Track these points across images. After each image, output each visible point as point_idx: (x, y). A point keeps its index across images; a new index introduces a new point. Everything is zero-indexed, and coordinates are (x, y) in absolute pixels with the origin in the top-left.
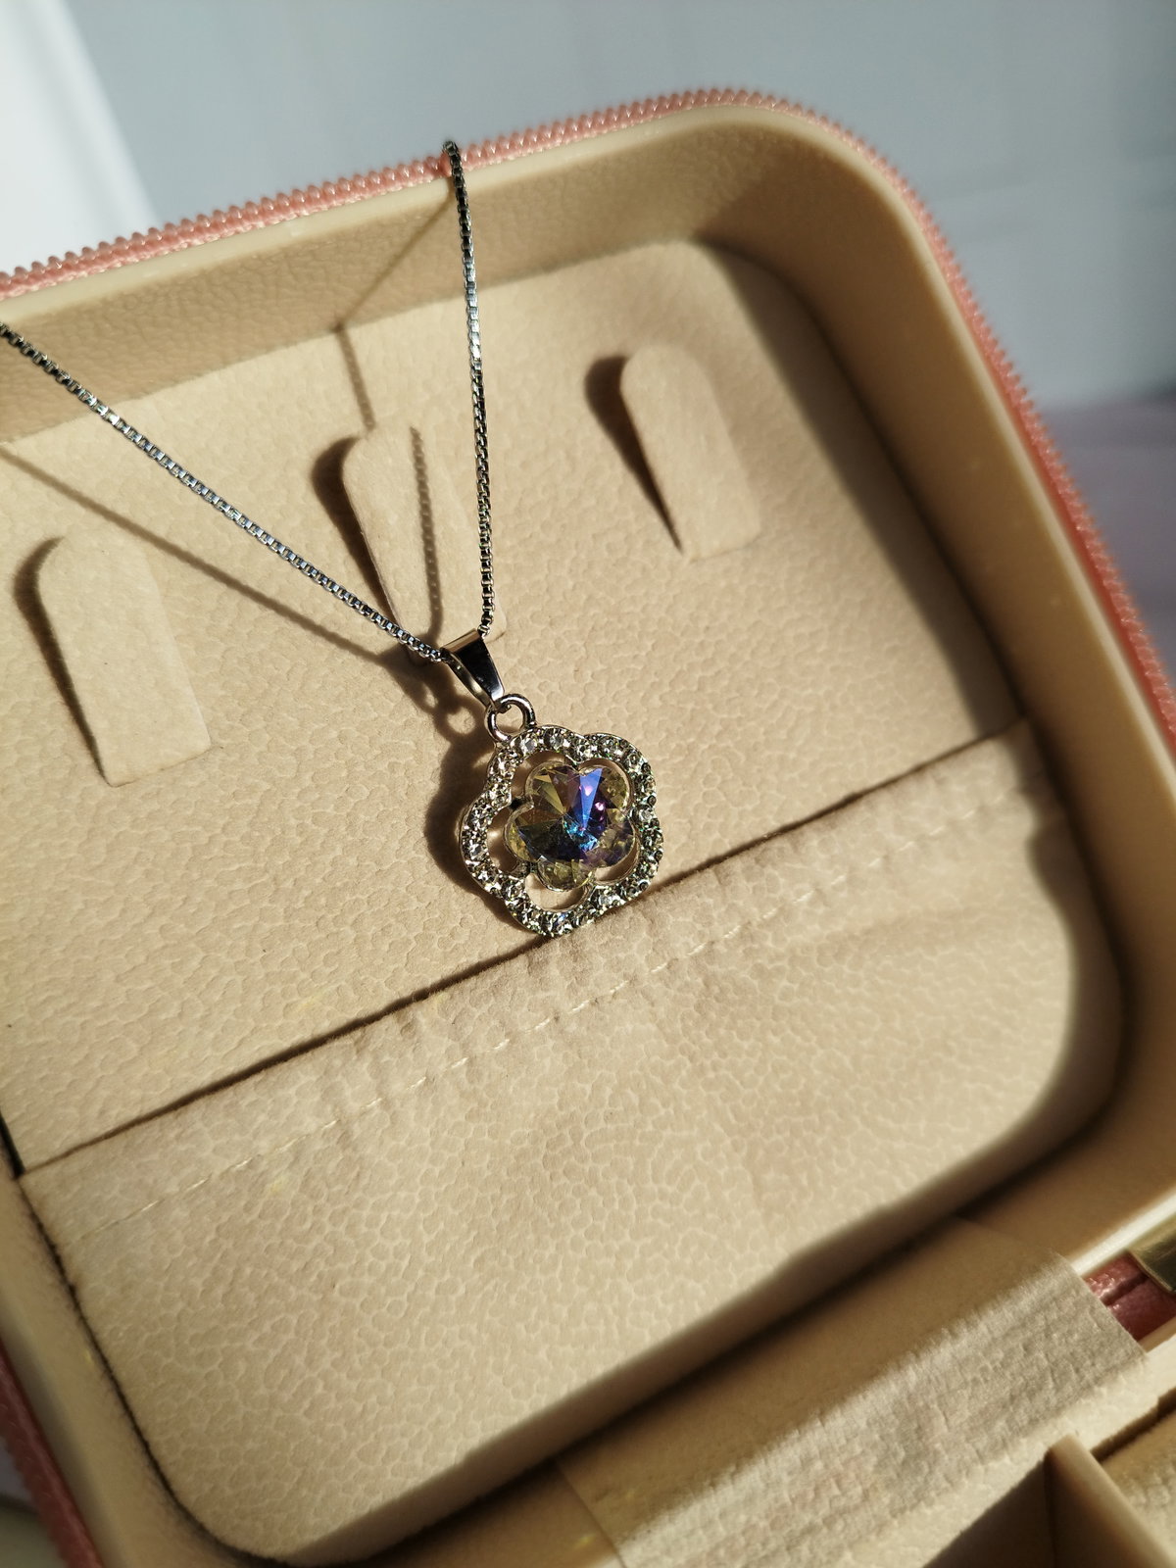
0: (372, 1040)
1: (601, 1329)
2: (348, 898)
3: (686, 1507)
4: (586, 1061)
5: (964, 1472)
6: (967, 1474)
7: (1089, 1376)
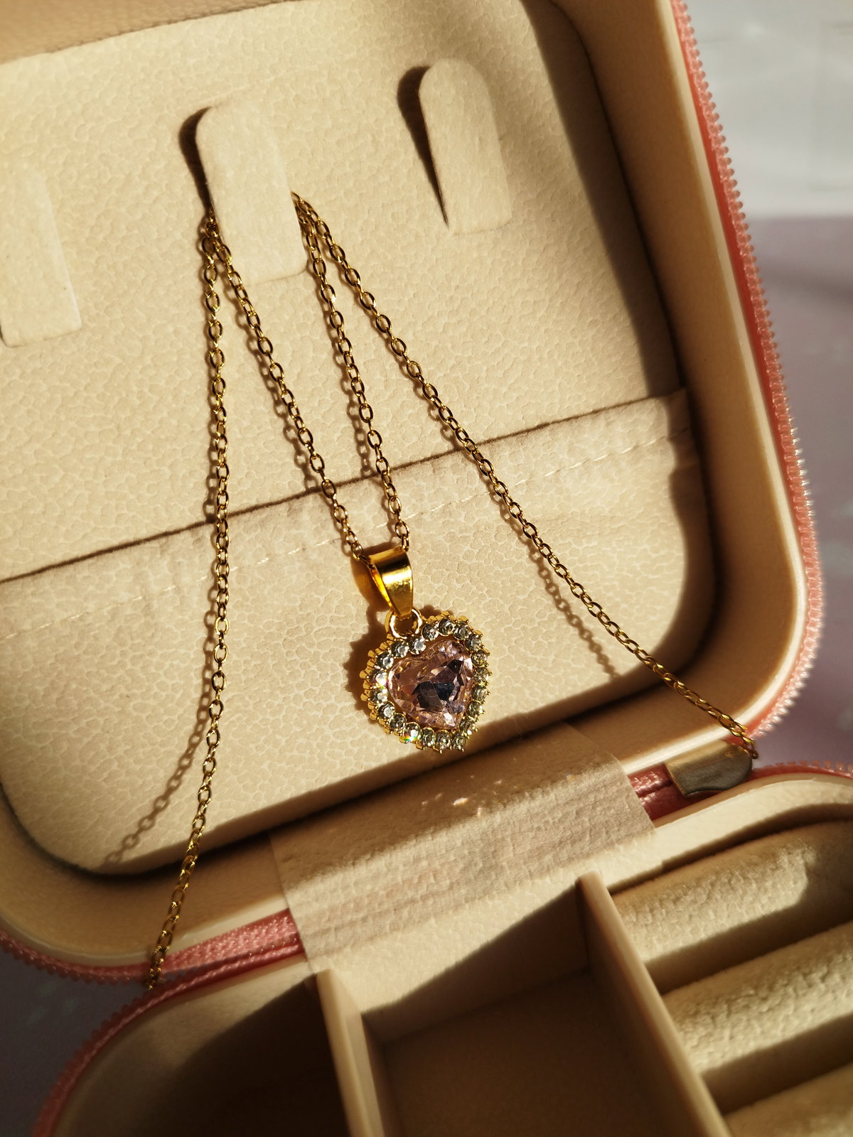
0: (172, 546)
2: (169, 447)
3: (334, 875)
4: (322, 581)
5: (518, 883)
6: (520, 884)
7: (614, 837)
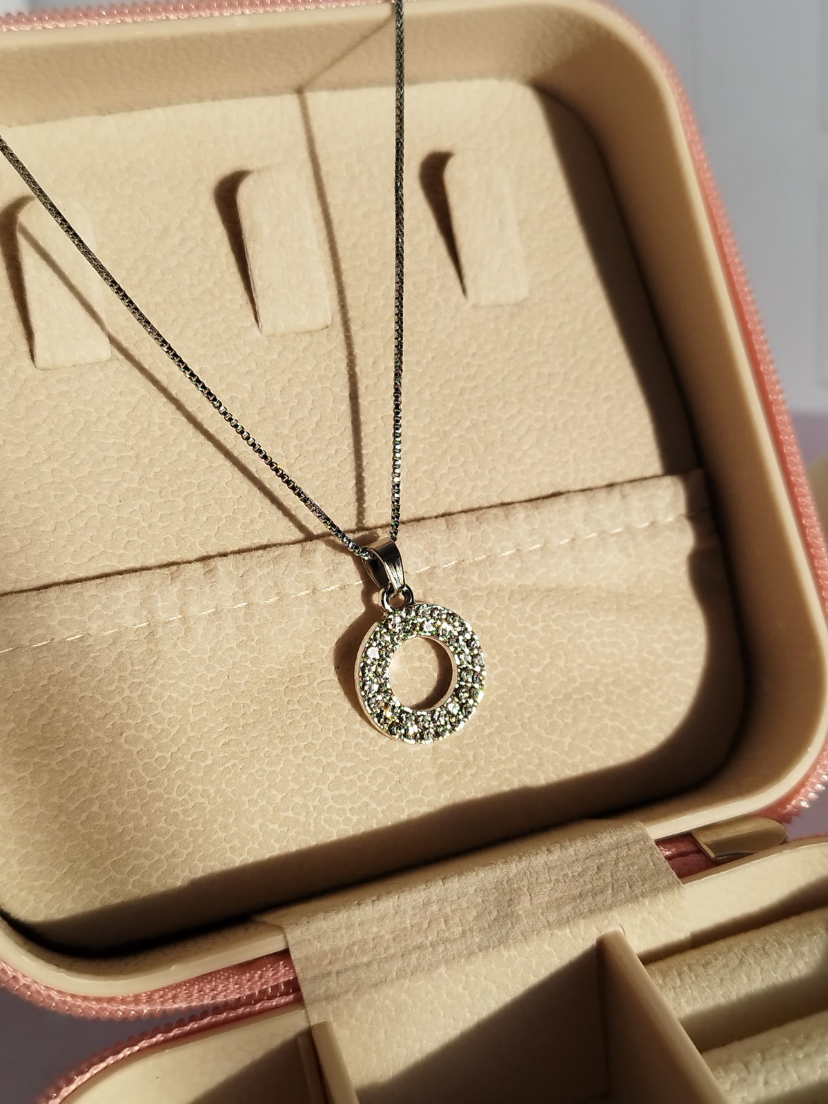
0: (183, 575)
1: (302, 819)
2: (185, 480)
